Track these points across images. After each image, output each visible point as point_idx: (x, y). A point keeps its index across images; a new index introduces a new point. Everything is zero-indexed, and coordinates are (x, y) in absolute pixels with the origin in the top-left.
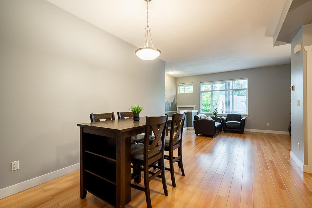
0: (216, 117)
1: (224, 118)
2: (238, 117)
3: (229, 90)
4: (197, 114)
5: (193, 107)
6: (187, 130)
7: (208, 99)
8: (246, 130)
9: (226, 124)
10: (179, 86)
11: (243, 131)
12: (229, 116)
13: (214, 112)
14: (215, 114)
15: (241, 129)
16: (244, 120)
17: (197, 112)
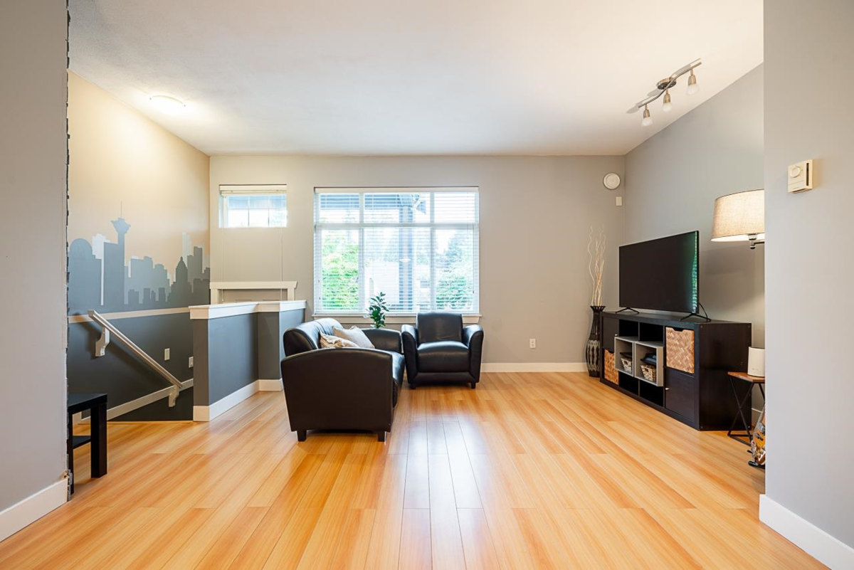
0: (378, 327)
1: (409, 329)
2: (453, 325)
4: (304, 321)
5: (286, 290)
6: (257, 394)
7: (339, 266)
8: (486, 368)
9: (420, 355)
10: (221, 192)
12: (423, 319)
13: (371, 309)
14: (376, 315)
15: (469, 370)
16: (480, 336)
17: (304, 307)
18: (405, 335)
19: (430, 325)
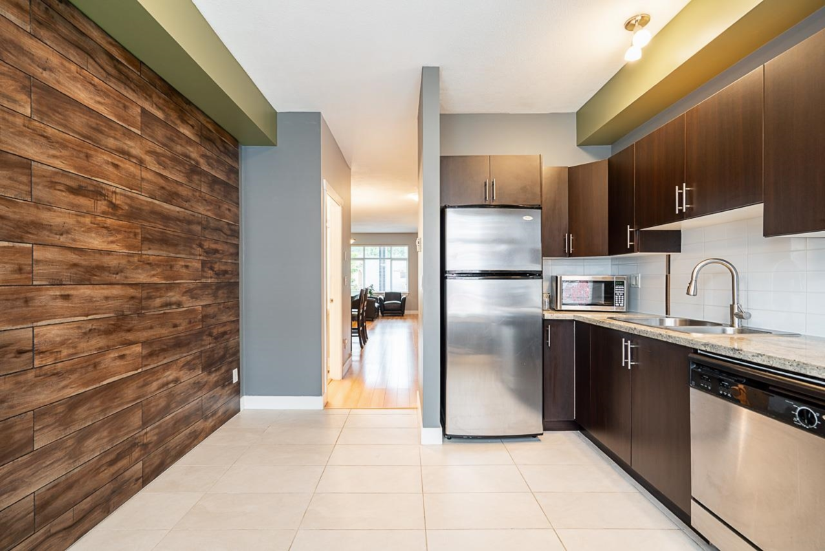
1: (382, 298)
2: (397, 296)
3: (384, 259)
8: (406, 312)
9: (385, 305)
11: (404, 313)
12: (387, 294)
14: (370, 292)
15: (400, 310)
16: (405, 299)
18: (380, 299)
19: (389, 296)
